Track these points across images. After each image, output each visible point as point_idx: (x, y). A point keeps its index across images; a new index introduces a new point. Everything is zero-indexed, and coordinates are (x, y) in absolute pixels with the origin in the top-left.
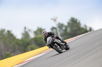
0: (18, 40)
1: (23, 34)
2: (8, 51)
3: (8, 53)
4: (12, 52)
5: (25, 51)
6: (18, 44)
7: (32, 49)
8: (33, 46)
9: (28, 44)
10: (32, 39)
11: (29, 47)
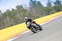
0: (44, 7)
1: (48, 4)
2: (38, 14)
3: (38, 15)
4: (40, 15)
5: (48, 14)
6: (44, 10)
7: (53, 13)
8: (54, 11)
9: (51, 10)
10: (53, 7)
11: (51, 12)
